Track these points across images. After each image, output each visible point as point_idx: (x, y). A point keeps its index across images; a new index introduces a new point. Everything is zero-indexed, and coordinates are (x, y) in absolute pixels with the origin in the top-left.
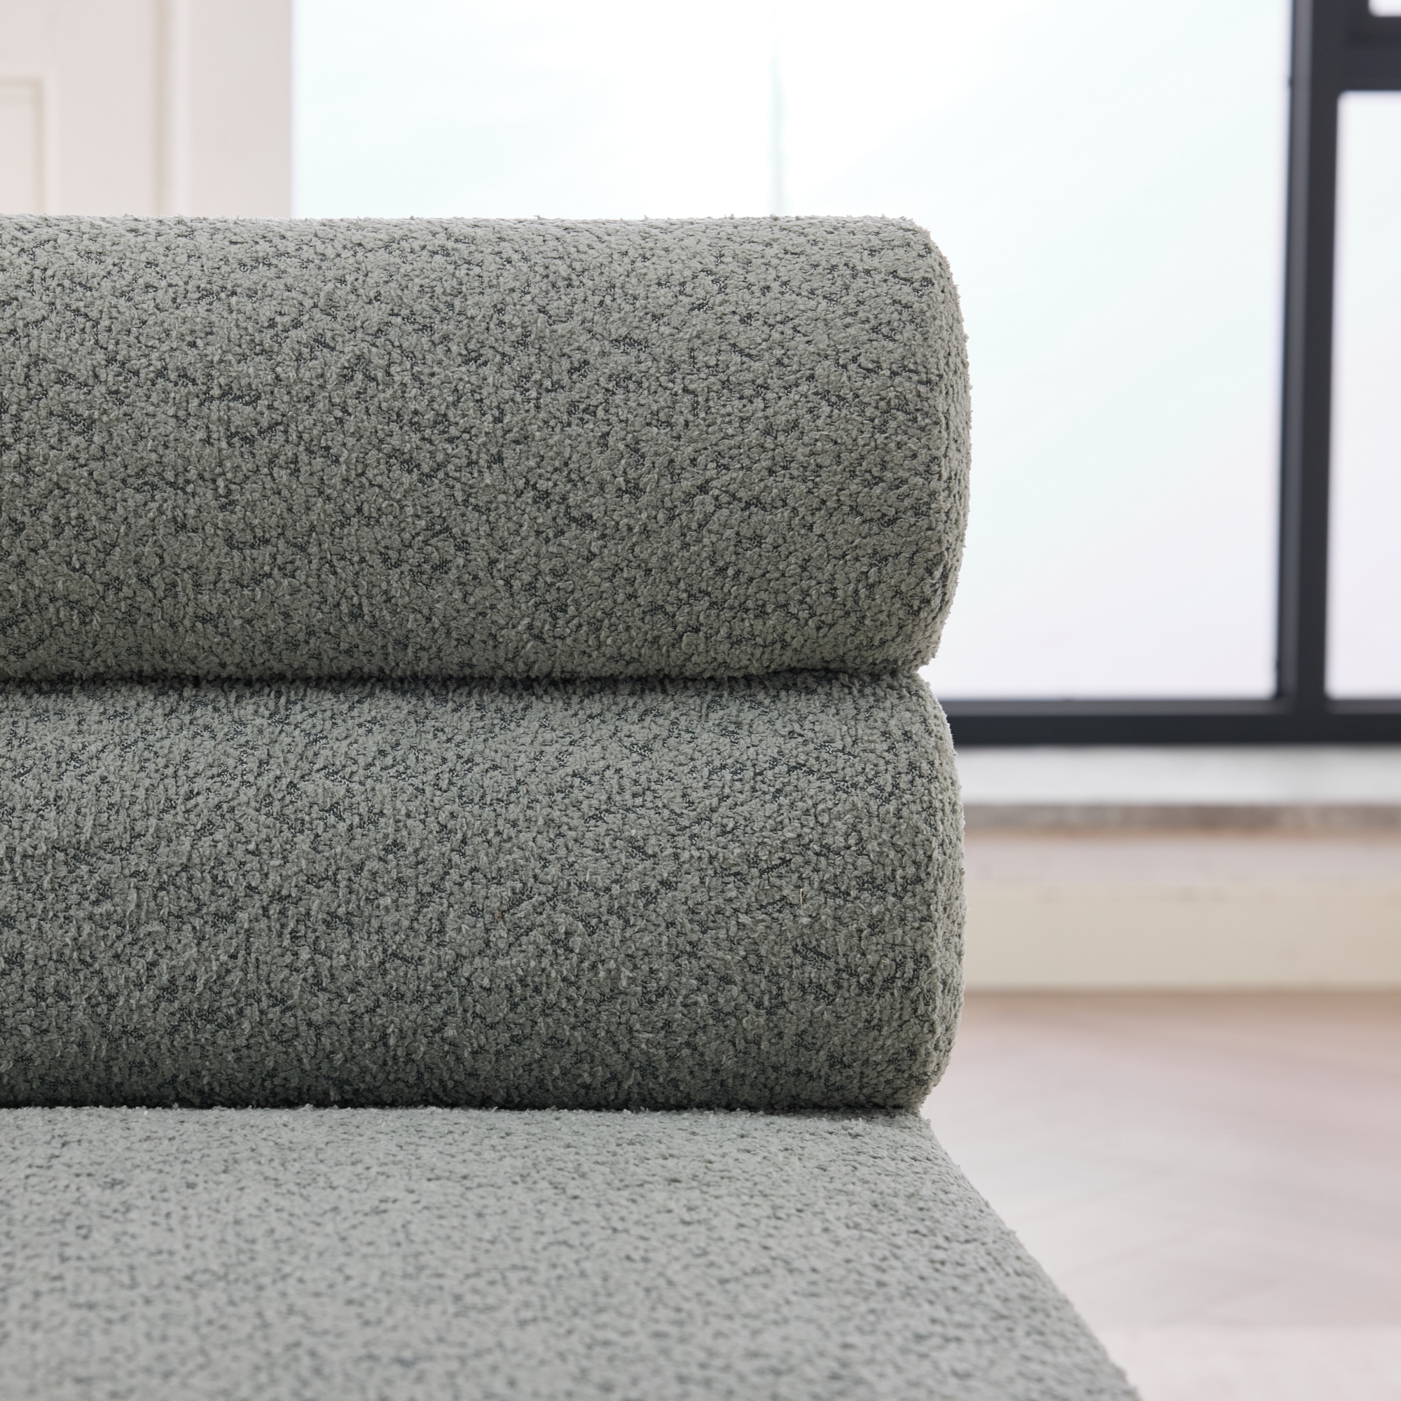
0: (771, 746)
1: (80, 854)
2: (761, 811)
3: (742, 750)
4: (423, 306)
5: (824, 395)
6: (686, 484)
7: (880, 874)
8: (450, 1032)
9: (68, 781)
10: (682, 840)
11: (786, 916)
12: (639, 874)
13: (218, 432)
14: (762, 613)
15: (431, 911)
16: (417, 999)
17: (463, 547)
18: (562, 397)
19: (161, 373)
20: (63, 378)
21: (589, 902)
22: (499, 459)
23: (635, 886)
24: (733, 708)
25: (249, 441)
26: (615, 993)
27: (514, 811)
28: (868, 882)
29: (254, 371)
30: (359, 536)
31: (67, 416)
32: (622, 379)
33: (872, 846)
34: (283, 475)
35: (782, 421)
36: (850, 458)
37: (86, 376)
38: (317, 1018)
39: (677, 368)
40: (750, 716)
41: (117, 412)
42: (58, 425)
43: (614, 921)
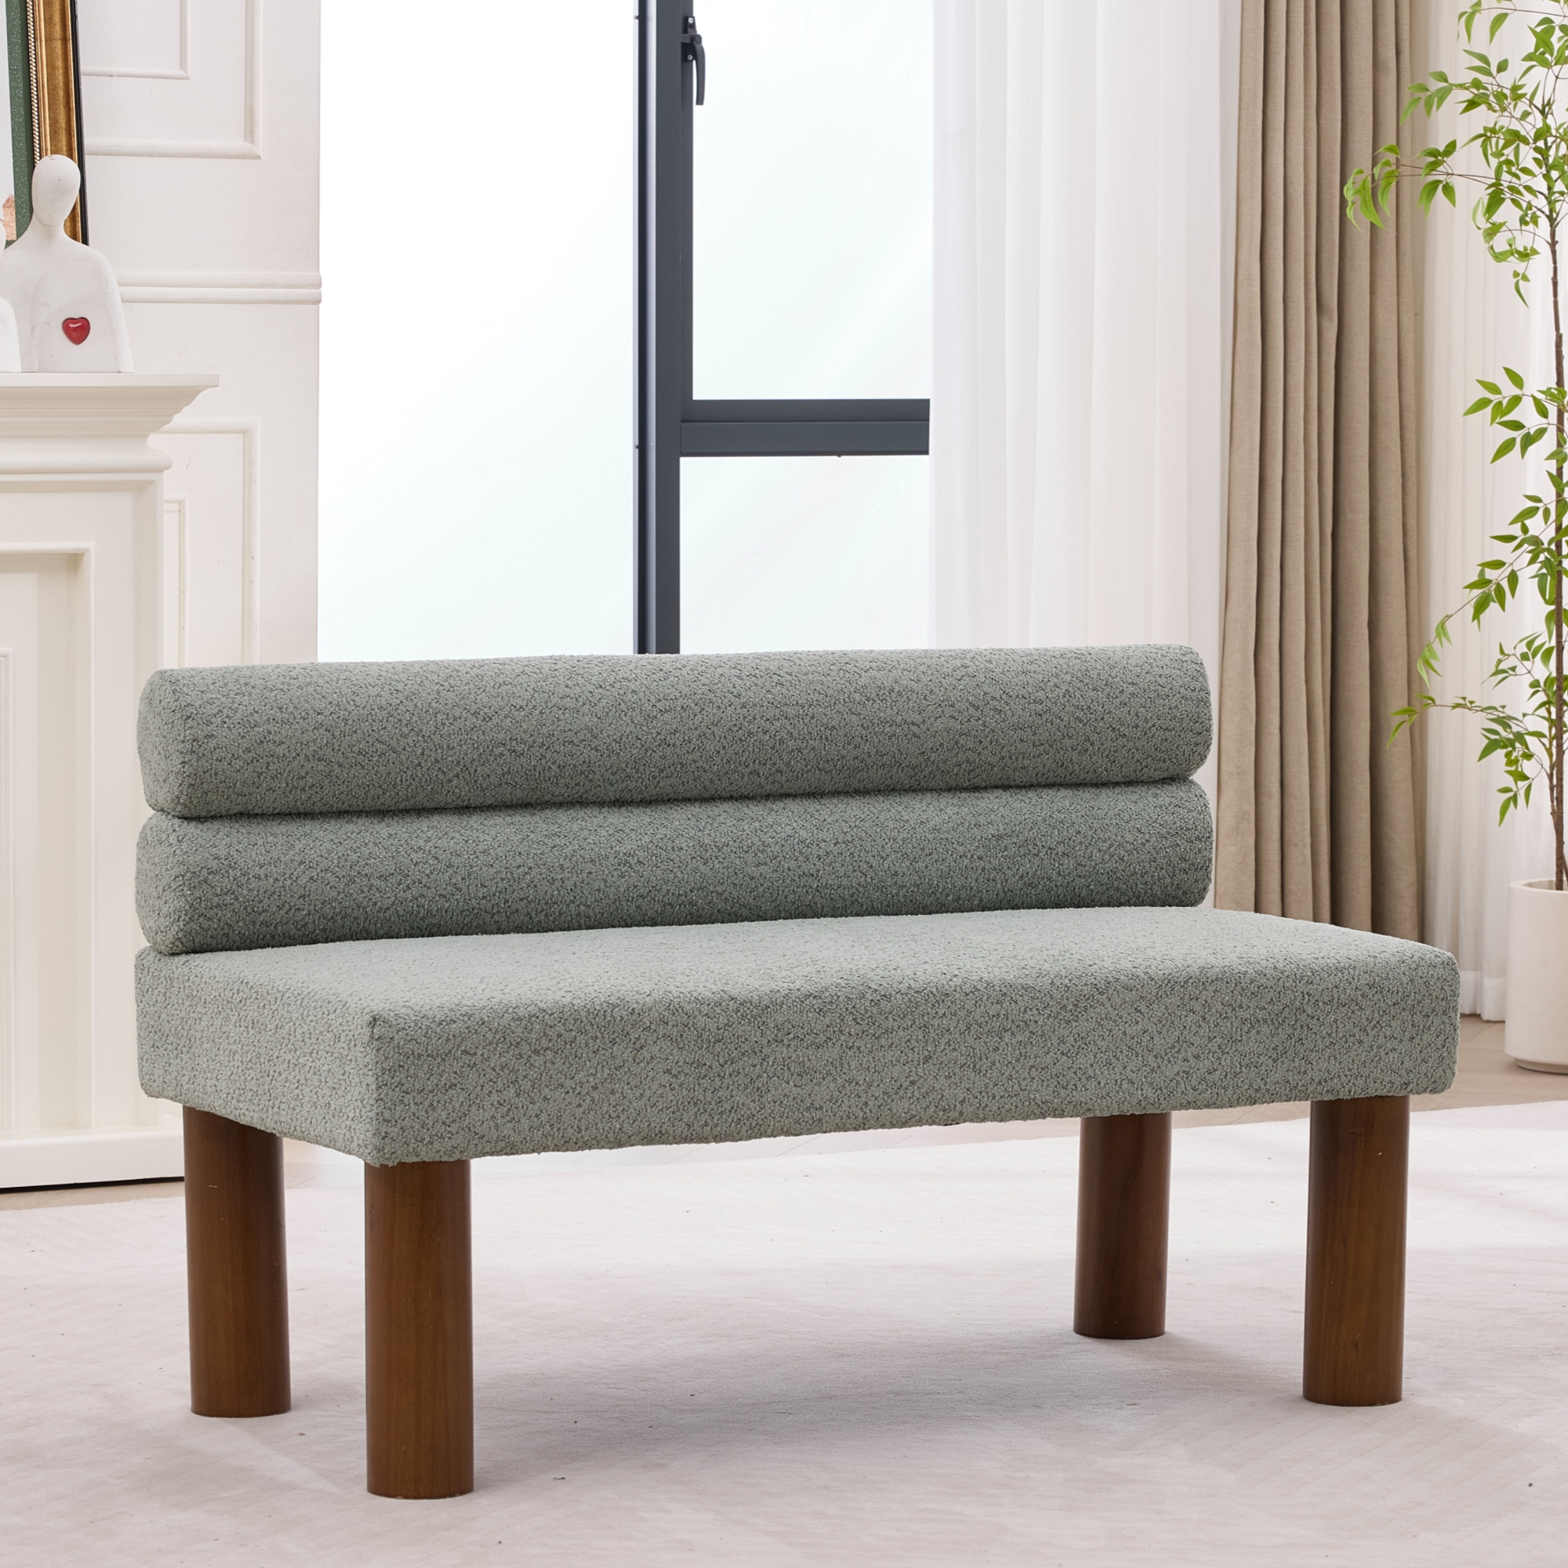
0: (1168, 800)
1: (999, 837)
2: (1169, 819)
3: (1160, 802)
4: (1079, 674)
5: (1183, 697)
6: (1150, 725)
7: (1201, 836)
8: (1092, 887)
9: (993, 816)
10: (1150, 828)
12: (1141, 838)
13: (1033, 713)
14: (1164, 762)
15: (1088, 851)
16: (1084, 877)
17: (1092, 744)
18: (1118, 700)
19: (1017, 696)
20: (993, 698)
21: (1128, 847)
22: (1103, 719)
23: (1140, 842)
24: (1154, 790)
25: (1040, 715)
26: (1135, 873)
27: (1106, 821)
28: (1198, 838)
29: (1041, 695)
30: (1068, 742)
31: (995, 709)
32: (1133, 694)
33: (1199, 827)
34: (1049, 725)
35: (1173, 705)
36: (1190, 715)
37: (998, 698)
38: (1059, 884)
39: (1145, 691)
40: (1159, 792)
41: (1007, 708)
42: (992, 712)
43: (1135, 852)
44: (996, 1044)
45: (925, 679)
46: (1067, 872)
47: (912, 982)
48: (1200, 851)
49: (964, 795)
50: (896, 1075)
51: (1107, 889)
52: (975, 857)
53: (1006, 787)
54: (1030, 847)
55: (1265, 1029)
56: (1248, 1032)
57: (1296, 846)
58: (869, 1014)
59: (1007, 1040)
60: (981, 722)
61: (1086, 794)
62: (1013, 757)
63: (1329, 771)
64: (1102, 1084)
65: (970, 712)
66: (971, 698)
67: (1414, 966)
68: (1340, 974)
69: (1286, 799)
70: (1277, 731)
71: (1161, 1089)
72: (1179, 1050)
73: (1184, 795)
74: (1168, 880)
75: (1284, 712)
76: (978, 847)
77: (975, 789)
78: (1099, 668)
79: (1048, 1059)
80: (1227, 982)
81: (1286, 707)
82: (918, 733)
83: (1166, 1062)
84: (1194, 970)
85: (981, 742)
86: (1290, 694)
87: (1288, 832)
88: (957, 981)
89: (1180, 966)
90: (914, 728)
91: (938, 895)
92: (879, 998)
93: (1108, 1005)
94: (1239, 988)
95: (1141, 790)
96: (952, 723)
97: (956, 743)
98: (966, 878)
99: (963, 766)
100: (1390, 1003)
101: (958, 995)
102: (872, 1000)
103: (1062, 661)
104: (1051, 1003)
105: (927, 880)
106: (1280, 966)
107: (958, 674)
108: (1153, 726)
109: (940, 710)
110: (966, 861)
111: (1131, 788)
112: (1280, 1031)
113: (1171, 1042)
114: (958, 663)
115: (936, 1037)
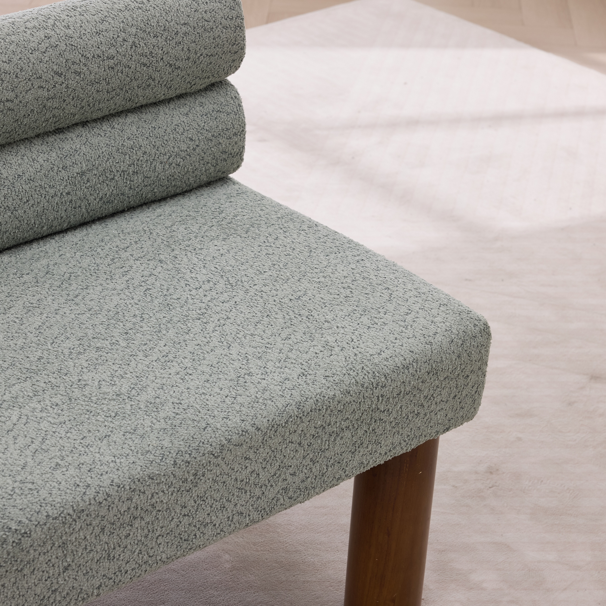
0: (211, 107)
1: (83, 174)
2: (213, 124)
3: (205, 109)
4: (142, 25)
5: (223, 27)
6: (198, 55)
7: (237, 131)
8: (156, 190)
9: (77, 156)
10: (199, 135)
11: (220, 146)
12: (192, 145)
13: (107, 68)
14: (209, 77)
15: (153, 165)
16: (150, 185)
17: (154, 80)
18: (174, 41)
19: (93, 57)
20: (74, 63)
21: (183, 154)
22: (162, 59)
23: (192, 148)
24: (200, 99)
25: (113, 68)
26: (188, 172)
27: (166, 138)
28: (235, 134)
29: (112, 51)
30: (135, 84)
31: (75, 72)
32: (185, 34)
33: (236, 126)
34: (120, 74)
35: (216, 36)
36: (229, 41)
37: (78, 62)
38: (130, 195)
39: (195, 28)
40: (203, 100)
41: (85, 69)
42: (73, 75)
43: (188, 157)
44: (128, 532)
45: (15, 59)
46: (136, 185)
47: (49, 508)
48: (236, 143)
49: (51, 139)
50: (38, 591)
51: (167, 188)
52: (64, 194)
53: (84, 124)
54: (108, 175)
55: (348, 434)
56: (335, 440)
58: (11, 554)
59: (136, 526)
60: (64, 85)
61: (147, 116)
62: (91, 105)
64: (217, 525)
65: (55, 79)
66: (55, 68)
67: (460, 342)
68: (406, 371)
71: (264, 509)
72: (280, 475)
73: (223, 100)
74: (212, 169)
76: (66, 186)
77: (59, 131)
78: (158, 15)
79: (173, 524)
80: (320, 410)
82: (12, 107)
83: (269, 488)
84: (293, 410)
85: (64, 101)
88: (91, 493)
89: (280, 406)
90: (8, 104)
91: (35, 229)
92: (20, 537)
93: (222, 463)
94: (329, 412)
95: (189, 101)
96: (40, 92)
97: (44, 107)
98: (57, 212)
99: (51, 121)
100: (442, 379)
101: (92, 508)
102: (13, 542)
103: (127, 14)
104: (174, 482)
105: (26, 222)
106: (359, 378)
107: (43, 46)
108: (201, 55)
109: (30, 83)
110: (57, 199)
111: (182, 101)
112: (359, 431)
113: (272, 471)
114: (41, 34)
115: (74, 548)
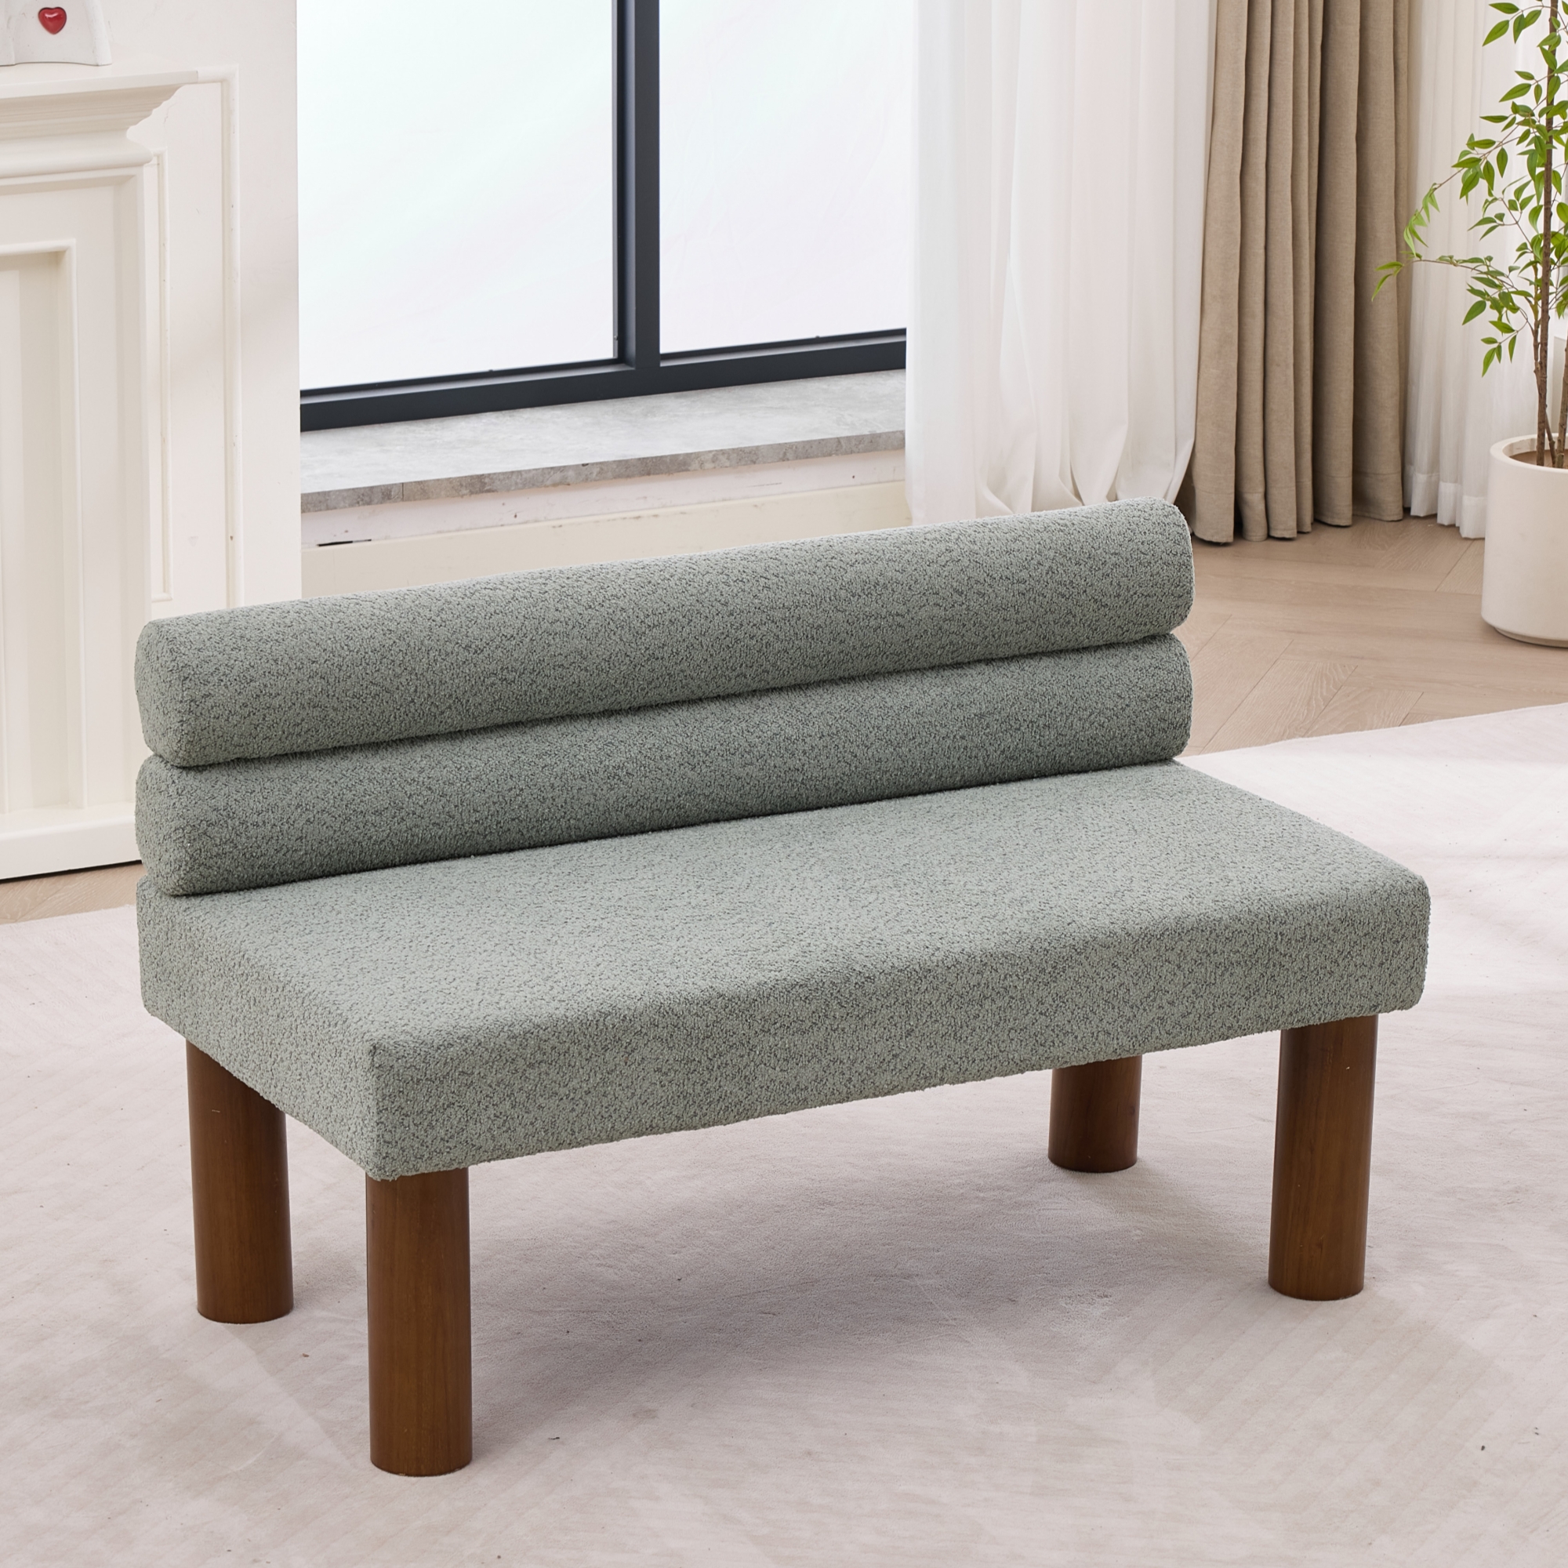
0: (1148, 662)
1: (981, 716)
2: (1149, 681)
3: (1140, 664)
4: (1062, 549)
6: (1131, 593)
7: (1180, 696)
8: (1072, 754)
9: (975, 695)
10: (1130, 692)
11: (1157, 711)
12: (1121, 703)
13: (1016, 593)
14: (1145, 624)
15: (1069, 721)
16: (1065, 746)
17: (1074, 616)
18: (1101, 572)
19: (1001, 578)
20: (977, 582)
21: (1109, 713)
22: (1085, 591)
23: (1120, 707)
24: (1134, 651)
25: (1024, 594)
26: (1114, 737)
27: (1087, 690)
28: (1178, 699)
29: (1024, 574)
30: (1050, 617)
31: (979, 593)
32: (1115, 565)
33: (1178, 688)
34: (1032, 603)
35: (1155, 572)
36: (1172, 580)
37: (982, 581)
38: (1039, 754)
39: (1127, 560)
40: (1139, 653)
41: (991, 590)
42: (976, 596)
43: (1115, 718)
44: (977, 1012)
45: (910, 569)
46: (1048, 742)
47: (895, 960)
48: (1179, 710)
49: (947, 673)
50: (879, 1050)
51: (1087, 754)
52: (958, 737)
53: (989, 661)
54: (1012, 723)
55: (1238, 971)
56: (1223, 974)
57: (1278, 365)
58: (854, 996)
59: (987, 1007)
60: (964, 607)
61: (1067, 662)
62: (996, 636)
63: (1313, 283)
64: (1079, 1038)
65: (954, 598)
66: (955, 584)
67: (1385, 896)
68: (1312, 912)
69: (1269, 317)
70: (1262, 251)
71: (1136, 1037)
72: (1155, 998)
73: (1164, 655)
74: (1147, 740)
75: (1270, 231)
76: (961, 727)
77: (958, 665)
78: (1082, 540)
79: (1027, 1020)
80: (1202, 931)
81: (1272, 226)
82: (902, 623)
83: (1141, 1011)
84: (1171, 922)
85: (964, 625)
86: (1275, 213)
87: (1271, 351)
88: (940, 955)
89: (1157, 917)
90: (899, 619)
91: (921, 775)
92: (863, 980)
93: (1086, 963)
94: (1214, 935)
95: (1121, 653)
96: (936, 610)
97: (940, 629)
98: (949, 758)
99: (947, 648)
100: (1361, 934)
101: (940, 970)
102: (856, 983)
103: (1045, 535)
104: (1030, 968)
105: (910, 763)
106: (1254, 908)
107: (943, 560)
108: (1135, 593)
109: (925, 598)
110: (949, 742)
111: (1112, 651)
112: (1253, 971)
113: (1146, 991)
114: (942, 547)
115: (918, 1011)
